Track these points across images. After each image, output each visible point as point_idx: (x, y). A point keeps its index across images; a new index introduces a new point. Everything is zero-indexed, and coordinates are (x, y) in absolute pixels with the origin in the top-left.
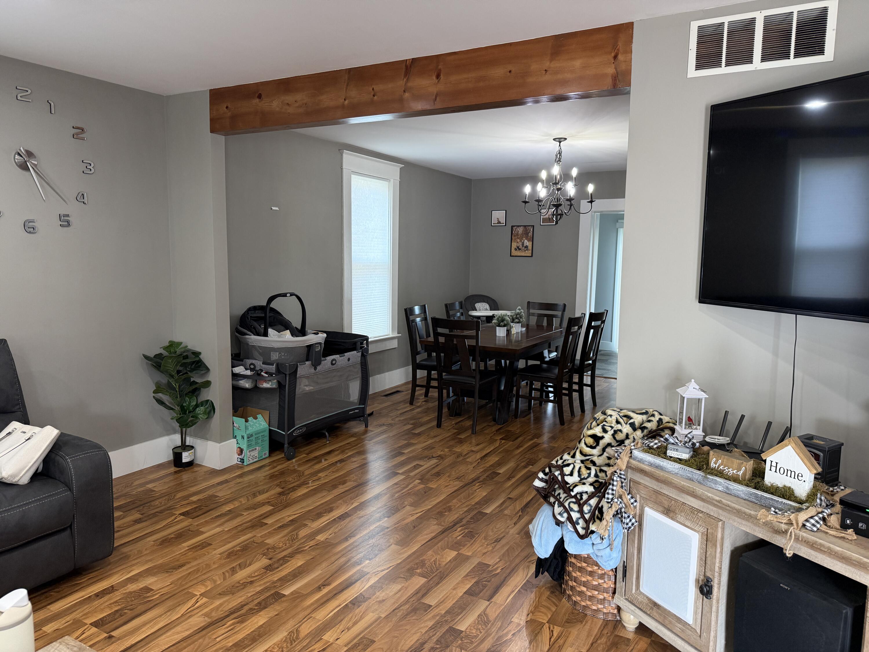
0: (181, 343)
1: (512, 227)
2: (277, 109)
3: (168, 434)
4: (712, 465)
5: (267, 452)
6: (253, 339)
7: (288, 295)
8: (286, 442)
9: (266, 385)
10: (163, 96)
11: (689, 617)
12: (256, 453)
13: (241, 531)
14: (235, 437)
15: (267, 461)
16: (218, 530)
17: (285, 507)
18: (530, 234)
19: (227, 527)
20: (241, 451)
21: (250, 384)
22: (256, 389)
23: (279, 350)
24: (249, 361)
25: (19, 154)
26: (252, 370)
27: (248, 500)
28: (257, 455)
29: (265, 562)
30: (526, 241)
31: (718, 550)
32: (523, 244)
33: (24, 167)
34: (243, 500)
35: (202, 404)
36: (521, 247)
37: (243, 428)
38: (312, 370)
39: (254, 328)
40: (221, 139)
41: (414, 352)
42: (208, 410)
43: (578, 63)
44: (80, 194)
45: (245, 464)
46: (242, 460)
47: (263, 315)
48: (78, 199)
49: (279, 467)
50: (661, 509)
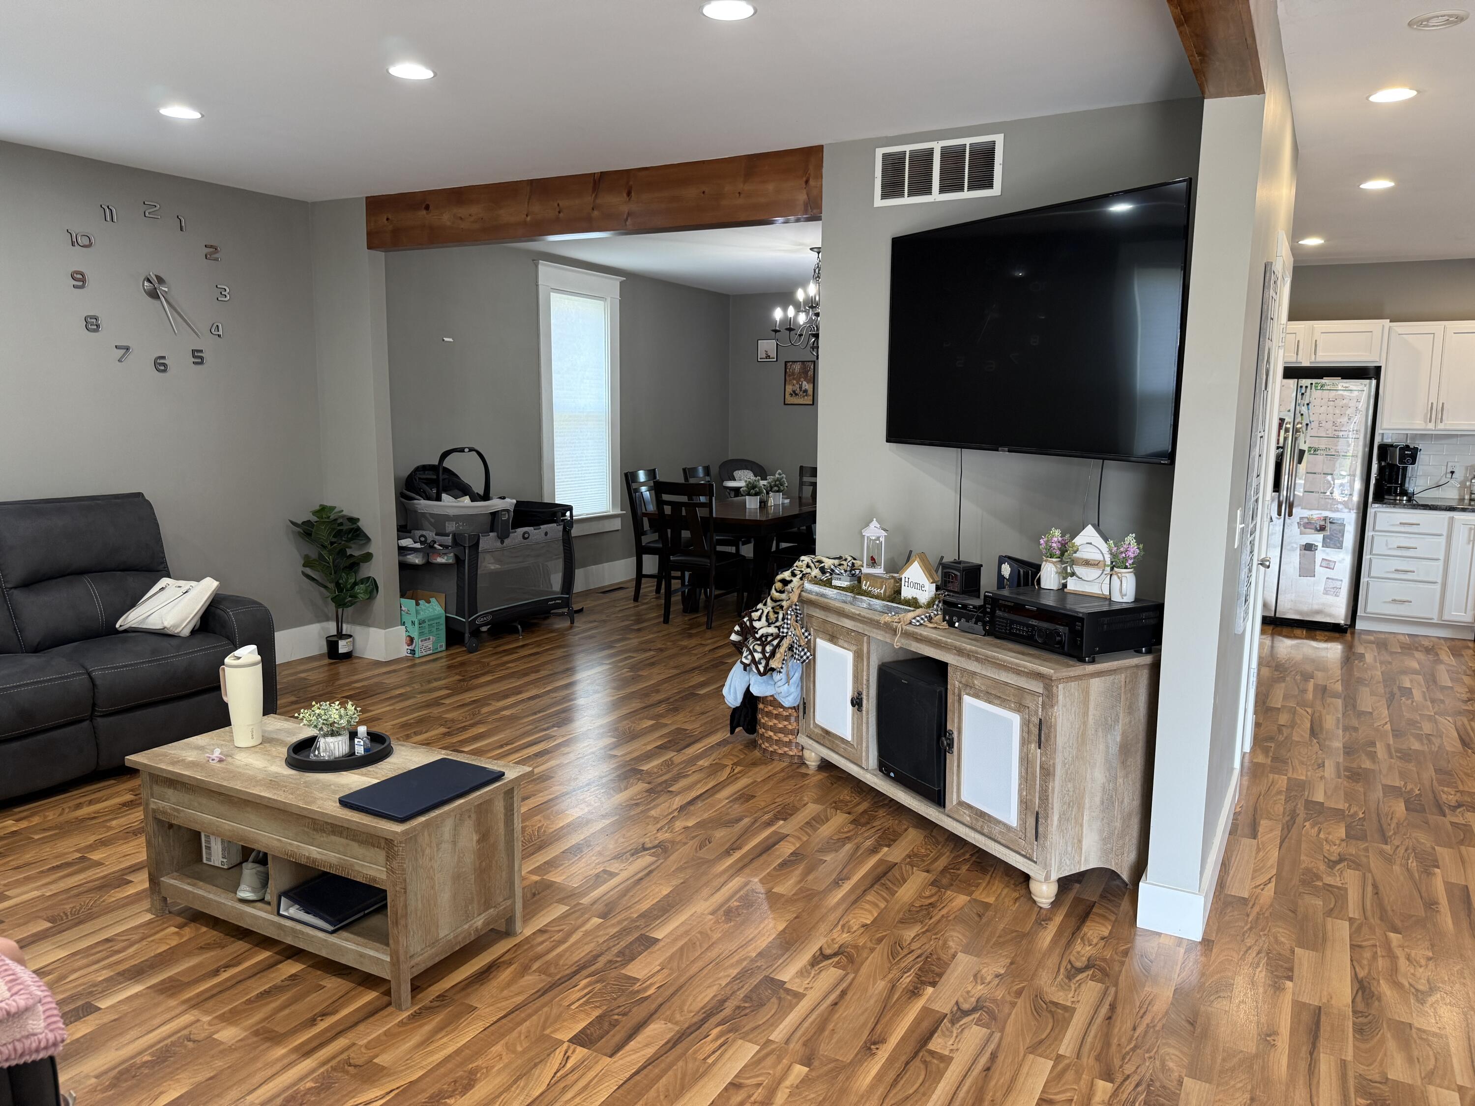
0: (335, 507)
1: (786, 363)
2: (449, 223)
3: (319, 622)
4: (864, 587)
5: (444, 644)
6: (423, 505)
7: (467, 450)
8: (467, 631)
9: (440, 560)
10: (307, 203)
11: (848, 735)
12: (429, 644)
13: (416, 709)
14: (404, 624)
15: (444, 654)
16: (388, 708)
17: (466, 691)
18: (811, 373)
19: (398, 706)
20: (411, 640)
21: (420, 559)
22: (428, 565)
23: (456, 518)
24: (418, 533)
25: (149, 281)
26: (422, 543)
27: (422, 686)
28: (431, 646)
29: (443, 730)
30: (805, 383)
31: (865, 664)
32: (801, 388)
33: (154, 294)
34: (417, 686)
35: (362, 581)
36: (798, 391)
37: (413, 611)
38: (499, 544)
39: (424, 492)
40: (380, 255)
41: (639, 532)
42: (369, 589)
43: (771, 187)
44: (215, 326)
45: (417, 655)
46: (413, 652)
47: (435, 477)
48: (213, 331)
49: (459, 659)
50: (828, 637)
